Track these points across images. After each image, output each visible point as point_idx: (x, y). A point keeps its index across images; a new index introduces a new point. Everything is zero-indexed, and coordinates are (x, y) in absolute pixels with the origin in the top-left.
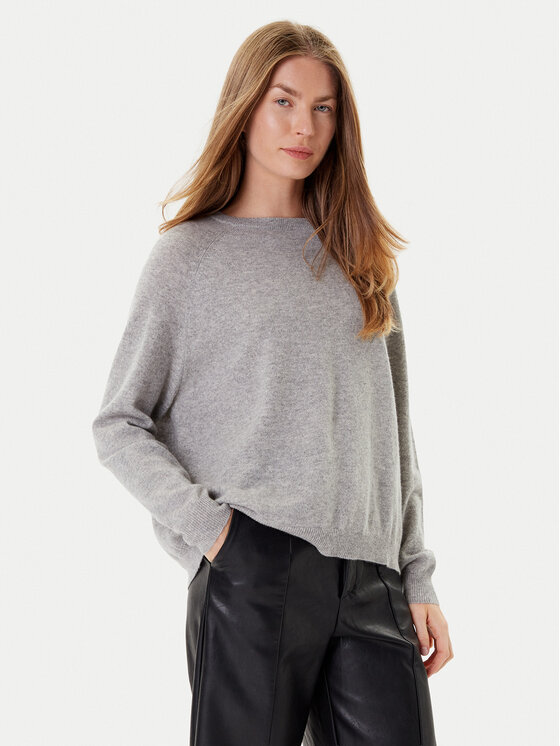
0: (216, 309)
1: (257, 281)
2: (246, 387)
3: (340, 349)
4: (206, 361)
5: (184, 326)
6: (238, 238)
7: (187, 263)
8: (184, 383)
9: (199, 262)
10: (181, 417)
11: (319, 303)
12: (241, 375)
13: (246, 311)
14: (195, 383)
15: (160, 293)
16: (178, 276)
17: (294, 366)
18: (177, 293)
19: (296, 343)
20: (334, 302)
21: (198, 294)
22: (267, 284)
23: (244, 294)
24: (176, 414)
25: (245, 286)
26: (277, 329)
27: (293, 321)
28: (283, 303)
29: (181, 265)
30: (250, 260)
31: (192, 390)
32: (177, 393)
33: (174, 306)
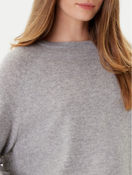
0: (37, 98)
1: (60, 80)
2: (55, 142)
3: (109, 119)
4: (31, 126)
5: (19, 106)
6: (50, 55)
7: (20, 71)
8: (20, 136)
9: (27, 70)
10: (19, 154)
11: (97, 92)
12: (52, 135)
13: (54, 99)
14: (26, 136)
15: (5, 87)
16: (15, 78)
17: (83, 131)
18: (14, 88)
19: (83, 118)
20: (106, 91)
21: (27, 88)
22: (67, 83)
23: (53, 89)
24: (16, 152)
25: (53, 84)
26: (72, 110)
27: (82, 104)
28: (75, 94)
29: (17, 72)
30: (57, 68)
31: (24, 140)
32: (16, 141)
33: (12, 95)
